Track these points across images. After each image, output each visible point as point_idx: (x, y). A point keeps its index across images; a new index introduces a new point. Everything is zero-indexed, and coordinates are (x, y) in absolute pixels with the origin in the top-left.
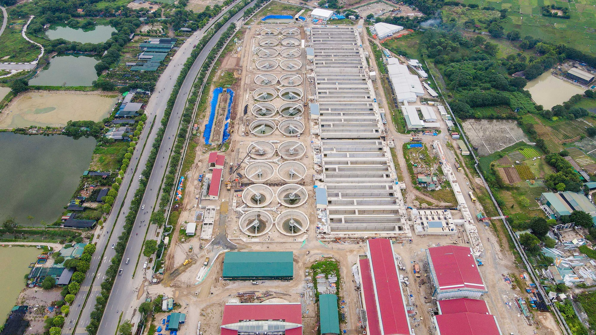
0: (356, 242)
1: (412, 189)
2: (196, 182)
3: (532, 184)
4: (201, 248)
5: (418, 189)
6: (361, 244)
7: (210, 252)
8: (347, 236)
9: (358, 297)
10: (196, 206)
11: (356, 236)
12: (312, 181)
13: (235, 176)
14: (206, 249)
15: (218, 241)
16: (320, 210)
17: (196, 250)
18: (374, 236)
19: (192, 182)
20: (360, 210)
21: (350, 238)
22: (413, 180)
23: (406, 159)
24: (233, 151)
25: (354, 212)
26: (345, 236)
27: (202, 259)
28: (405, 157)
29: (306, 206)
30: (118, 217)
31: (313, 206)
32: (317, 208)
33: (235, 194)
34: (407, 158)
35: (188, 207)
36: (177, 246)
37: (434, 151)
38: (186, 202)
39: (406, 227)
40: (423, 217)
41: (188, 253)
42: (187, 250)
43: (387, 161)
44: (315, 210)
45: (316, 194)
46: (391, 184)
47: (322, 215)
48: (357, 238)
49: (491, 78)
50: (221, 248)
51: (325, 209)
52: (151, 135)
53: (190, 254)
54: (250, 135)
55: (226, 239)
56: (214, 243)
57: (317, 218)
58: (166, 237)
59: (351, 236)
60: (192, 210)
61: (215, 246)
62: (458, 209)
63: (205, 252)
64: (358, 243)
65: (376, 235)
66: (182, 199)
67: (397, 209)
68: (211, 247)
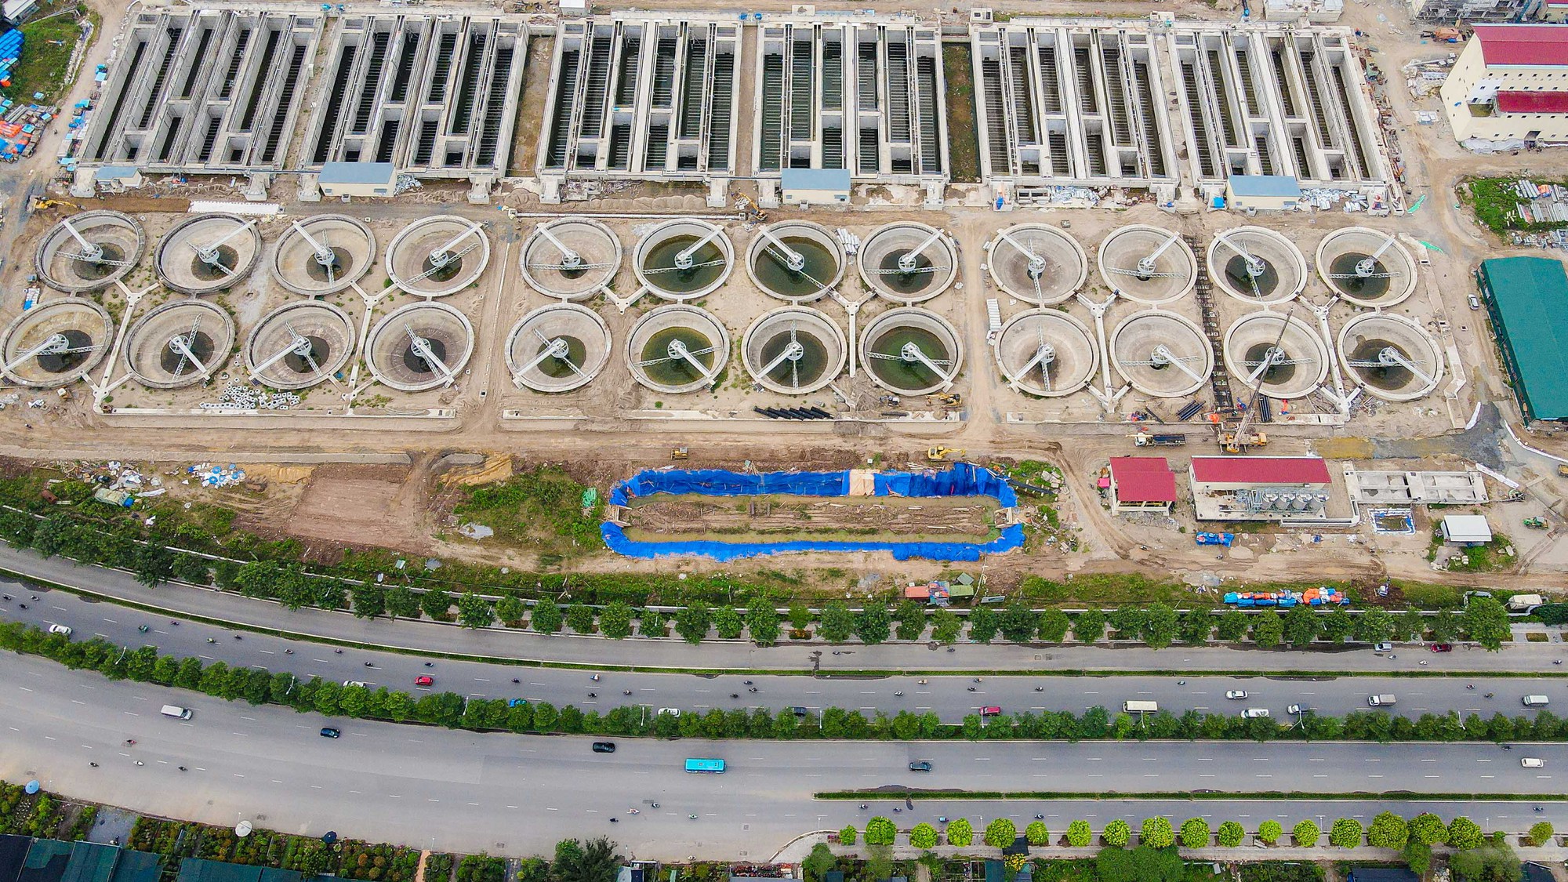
2: (1237, 552)
4: (1520, 497)
7: (1528, 470)
9: (1559, 147)
10: (1352, 538)
13: (1194, 428)
14: (1524, 481)
15: (1482, 454)
17: (1532, 510)
19: (1238, 564)
24: (1056, 447)
27: (1560, 489)
30: (1469, 797)
33: (1279, 419)
35: (1365, 560)
36: (1531, 570)
38: (1341, 571)
41: (1551, 529)
42: (1540, 535)
50: (1505, 441)
52: (966, 788)
53: (1552, 525)
54: (960, 390)
55: (1466, 432)
56: (1495, 463)
58: (1513, 606)
60: (1371, 546)
61: (1505, 458)
63: (1535, 485)
66: (1330, 584)
68: (1513, 469)
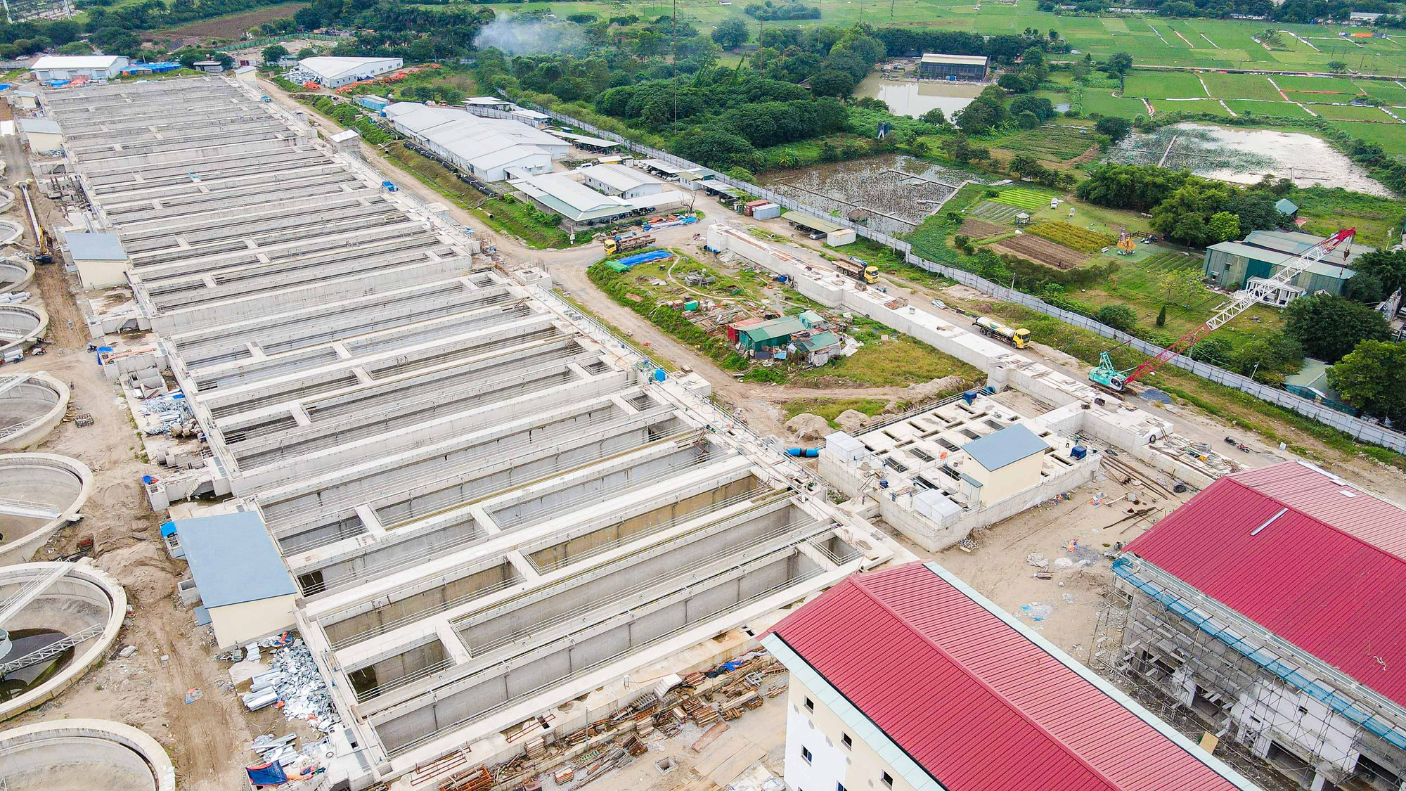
0: (615, 750)
1: (739, 386)
3: (1129, 254)
5: (765, 378)
6: (657, 743)
8: (533, 736)
11: (597, 707)
12: (149, 514)
16: (254, 652)
18: (714, 653)
20: (536, 547)
21: (562, 741)
22: (715, 357)
23: (633, 305)
25: (505, 572)
26: (519, 740)
28: (625, 303)
29: (119, 670)
31: (190, 650)
32: (225, 643)
34: (638, 299)
37: (724, 259)
39: (857, 530)
40: (899, 456)
43: (557, 324)
44: (210, 666)
45: (197, 570)
46: (635, 391)
47: (275, 676)
48: (610, 723)
49: (749, 92)
51: (293, 634)
57: (239, 720)
59: (563, 722)
62: (997, 387)
64: (635, 748)
65: (727, 644)
67: (744, 474)
